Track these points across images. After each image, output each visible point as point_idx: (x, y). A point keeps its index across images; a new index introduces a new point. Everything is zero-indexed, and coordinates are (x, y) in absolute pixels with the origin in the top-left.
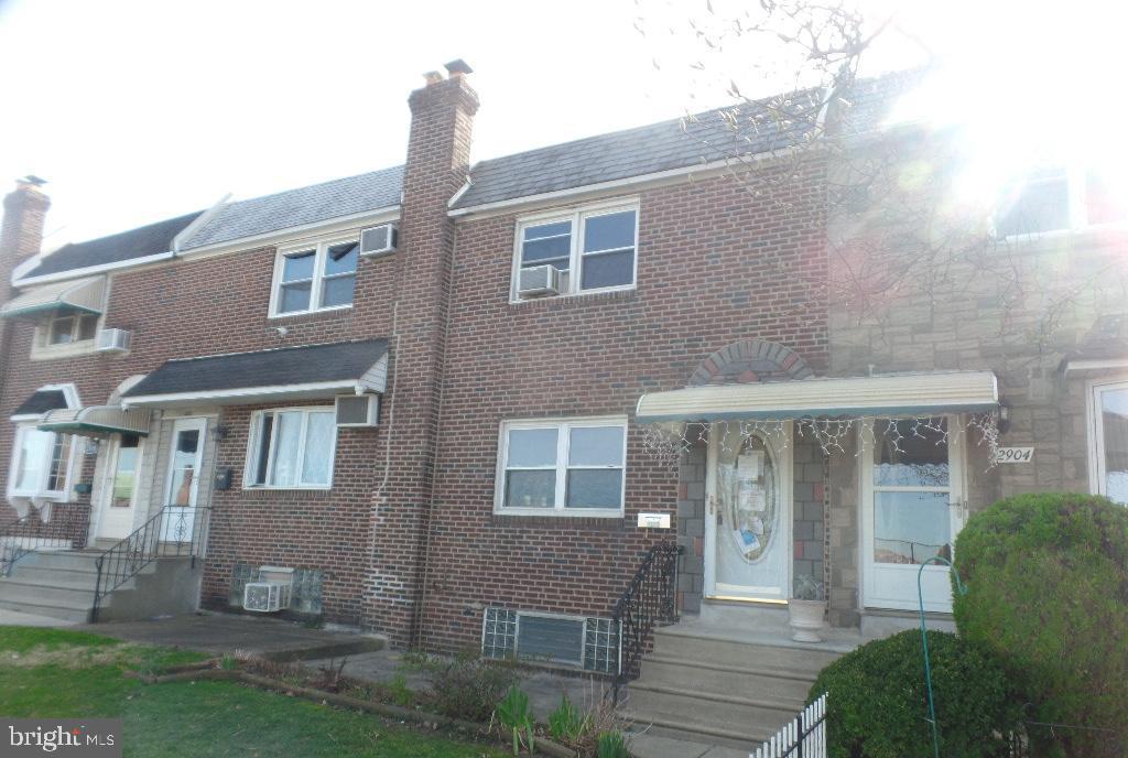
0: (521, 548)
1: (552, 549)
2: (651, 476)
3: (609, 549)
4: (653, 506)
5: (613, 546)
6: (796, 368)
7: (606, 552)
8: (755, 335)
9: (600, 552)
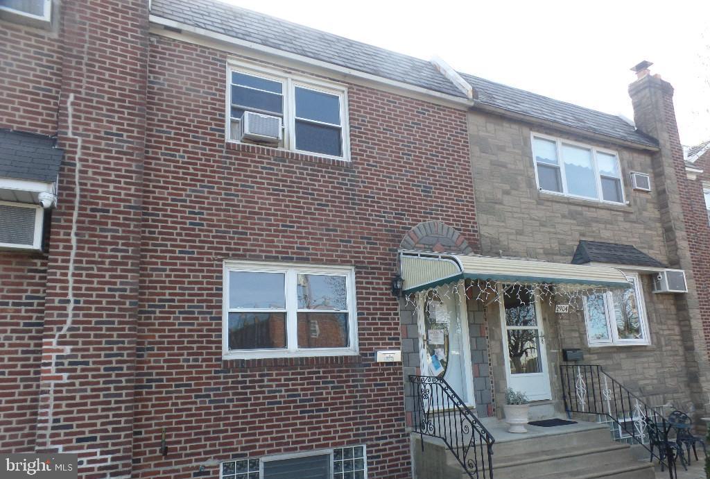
0: (263, 392)
1: (297, 390)
2: (380, 319)
3: (351, 383)
4: (383, 344)
5: (353, 381)
6: (464, 246)
7: (348, 387)
8: (438, 219)
9: (342, 387)
